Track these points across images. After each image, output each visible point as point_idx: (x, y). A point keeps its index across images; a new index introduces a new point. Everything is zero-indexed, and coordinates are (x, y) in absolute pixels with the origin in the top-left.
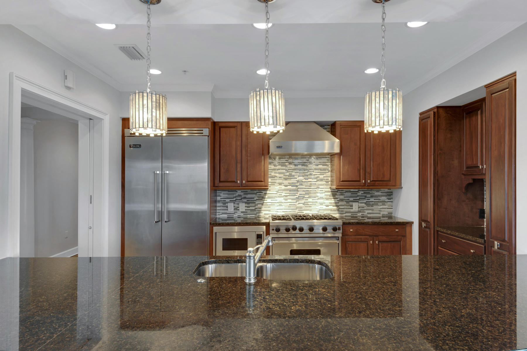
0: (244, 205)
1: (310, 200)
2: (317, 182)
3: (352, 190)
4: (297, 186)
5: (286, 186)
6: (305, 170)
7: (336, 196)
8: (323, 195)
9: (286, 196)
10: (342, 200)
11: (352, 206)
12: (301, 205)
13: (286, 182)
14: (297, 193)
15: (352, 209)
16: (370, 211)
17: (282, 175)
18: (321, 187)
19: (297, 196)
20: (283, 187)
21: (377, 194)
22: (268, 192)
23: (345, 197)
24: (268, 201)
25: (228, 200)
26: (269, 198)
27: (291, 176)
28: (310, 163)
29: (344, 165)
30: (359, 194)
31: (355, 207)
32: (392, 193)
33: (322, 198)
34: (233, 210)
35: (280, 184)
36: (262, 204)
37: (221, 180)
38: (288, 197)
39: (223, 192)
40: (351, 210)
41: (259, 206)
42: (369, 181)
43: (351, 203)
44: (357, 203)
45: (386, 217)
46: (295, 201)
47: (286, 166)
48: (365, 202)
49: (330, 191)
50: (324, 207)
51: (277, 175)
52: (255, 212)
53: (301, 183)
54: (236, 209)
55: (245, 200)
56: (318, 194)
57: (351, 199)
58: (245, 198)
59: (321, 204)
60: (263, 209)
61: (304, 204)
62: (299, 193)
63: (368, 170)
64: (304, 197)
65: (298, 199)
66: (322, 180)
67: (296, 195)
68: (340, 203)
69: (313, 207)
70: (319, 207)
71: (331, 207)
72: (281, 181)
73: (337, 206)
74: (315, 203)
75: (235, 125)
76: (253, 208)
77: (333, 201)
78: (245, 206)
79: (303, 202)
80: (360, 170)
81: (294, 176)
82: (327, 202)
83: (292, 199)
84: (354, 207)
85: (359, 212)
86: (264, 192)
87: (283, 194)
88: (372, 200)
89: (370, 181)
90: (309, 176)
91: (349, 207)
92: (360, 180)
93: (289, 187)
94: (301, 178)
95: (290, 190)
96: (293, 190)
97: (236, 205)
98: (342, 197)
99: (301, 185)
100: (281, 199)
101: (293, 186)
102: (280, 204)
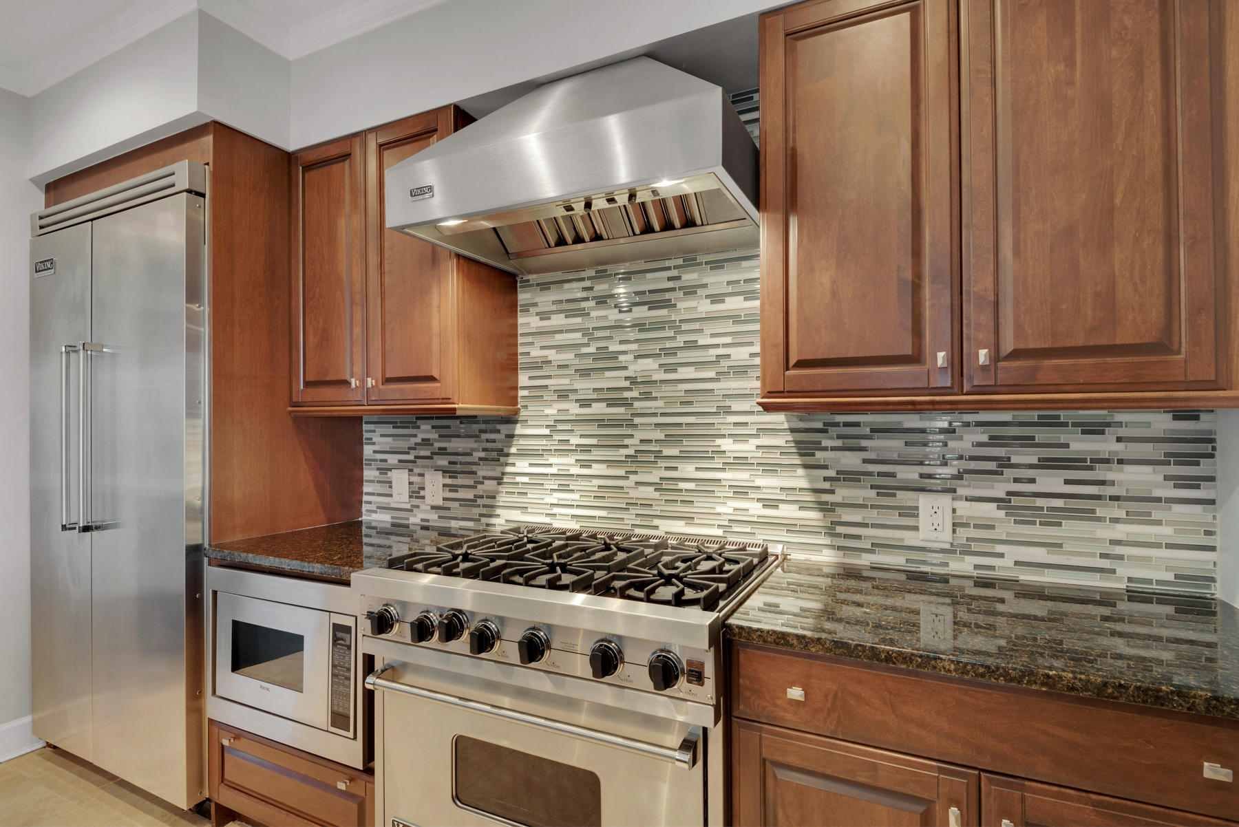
0: (440, 479)
1: (688, 469)
2: (717, 380)
4: (626, 403)
5: (585, 403)
6: (659, 326)
7: (819, 454)
9: (586, 449)
10: (849, 477)
11: (912, 512)
12: (649, 492)
13: (585, 386)
14: (632, 436)
15: (916, 528)
16: (1040, 555)
17: (568, 357)
18: (736, 406)
19: (631, 451)
20: (574, 409)
21: (1081, 445)
22: (519, 430)
23: (865, 461)
24: (518, 466)
25: (393, 459)
26: (522, 454)
27: (604, 359)
28: (690, 291)
29: (807, 267)
30: (955, 445)
31: (935, 518)
32: (1212, 441)
33: (741, 462)
34: (405, 497)
35: (563, 395)
36: (499, 480)
37: (308, 378)
38: (597, 454)
39: (381, 429)
40: (909, 538)
41: (490, 485)
42: (983, 355)
43: (904, 498)
44: (945, 501)
45: (1160, 602)
46: (622, 472)
47: (584, 314)
48: (1002, 495)
49: (786, 426)
50: (756, 509)
51: (551, 354)
52: (476, 511)
53: (645, 386)
54: (417, 493)
55: (443, 462)
56: (726, 444)
57: (907, 473)
58: (443, 452)
59: (741, 492)
60: (502, 499)
62: (639, 435)
63: (978, 282)
64: (659, 455)
65: (634, 462)
66: (740, 371)
67: (626, 446)
68: (843, 493)
69: (700, 505)
70: (727, 508)
71: (788, 511)
72: (563, 382)
73: (824, 507)
74: (707, 487)
75: (346, 147)
76: (469, 494)
77: (800, 480)
78: (444, 485)
79: (654, 477)
80: (917, 287)
81: (614, 356)
82: (773, 483)
83: (610, 463)
84: (924, 520)
85: (959, 549)
86: (504, 429)
87: (575, 440)
88: (1052, 481)
89: (996, 357)
90: (682, 356)
91: (894, 519)
92: (915, 358)
93: (599, 409)
94: (650, 364)
95: (601, 422)
96: (615, 423)
97: (415, 479)
98: (851, 461)
99: (647, 396)
100: (568, 463)
101: (612, 403)
102: (564, 481)
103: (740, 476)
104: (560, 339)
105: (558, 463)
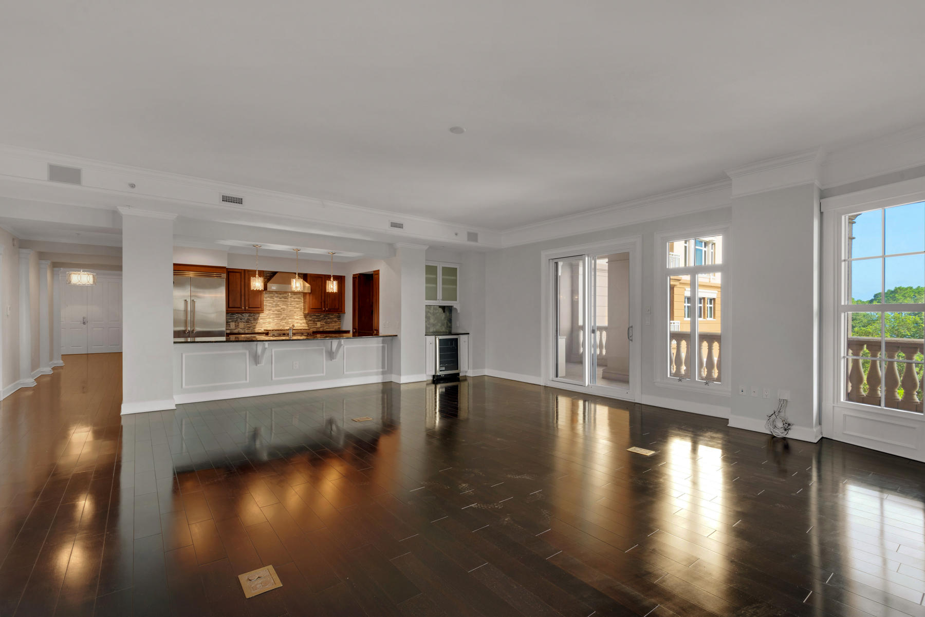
0: (243, 324)
1: (290, 320)
2: (294, 309)
3: (316, 314)
4: (281, 312)
5: (273, 311)
7: (307, 319)
8: (298, 317)
9: (273, 318)
10: (310, 320)
11: (317, 324)
13: (274, 309)
14: (281, 316)
16: (327, 327)
18: (297, 312)
20: (272, 312)
21: (331, 317)
24: (260, 321)
25: (230, 320)
26: (261, 319)
27: (277, 306)
28: (289, 297)
29: (312, 300)
30: (321, 317)
31: (319, 324)
32: (341, 316)
33: (297, 319)
34: (234, 327)
35: (269, 310)
36: (257, 322)
37: (230, 306)
38: (275, 319)
40: (316, 327)
41: (254, 324)
43: (316, 322)
47: (273, 298)
48: (325, 322)
49: (303, 315)
50: (299, 325)
52: (251, 328)
53: (284, 309)
55: (244, 321)
56: (295, 317)
57: (316, 320)
60: (257, 326)
61: (286, 323)
63: (326, 303)
64: (286, 318)
65: (282, 319)
66: (297, 308)
68: (310, 322)
69: (292, 325)
70: (295, 325)
71: (303, 325)
72: (270, 308)
73: (308, 324)
74: (293, 323)
75: (240, 271)
76: (250, 325)
77: (305, 321)
79: (285, 321)
80: (321, 303)
81: (278, 305)
82: (301, 322)
83: (278, 320)
85: (321, 327)
87: (271, 317)
88: (329, 320)
89: (328, 309)
90: (289, 306)
91: (315, 325)
92: (322, 309)
93: (276, 312)
94: (284, 306)
95: (276, 314)
96: (279, 314)
97: (237, 324)
98: (311, 319)
99: (284, 311)
100: (271, 320)
101: (278, 311)
102: (269, 323)
103: (297, 321)
104: (269, 302)
105: (268, 320)
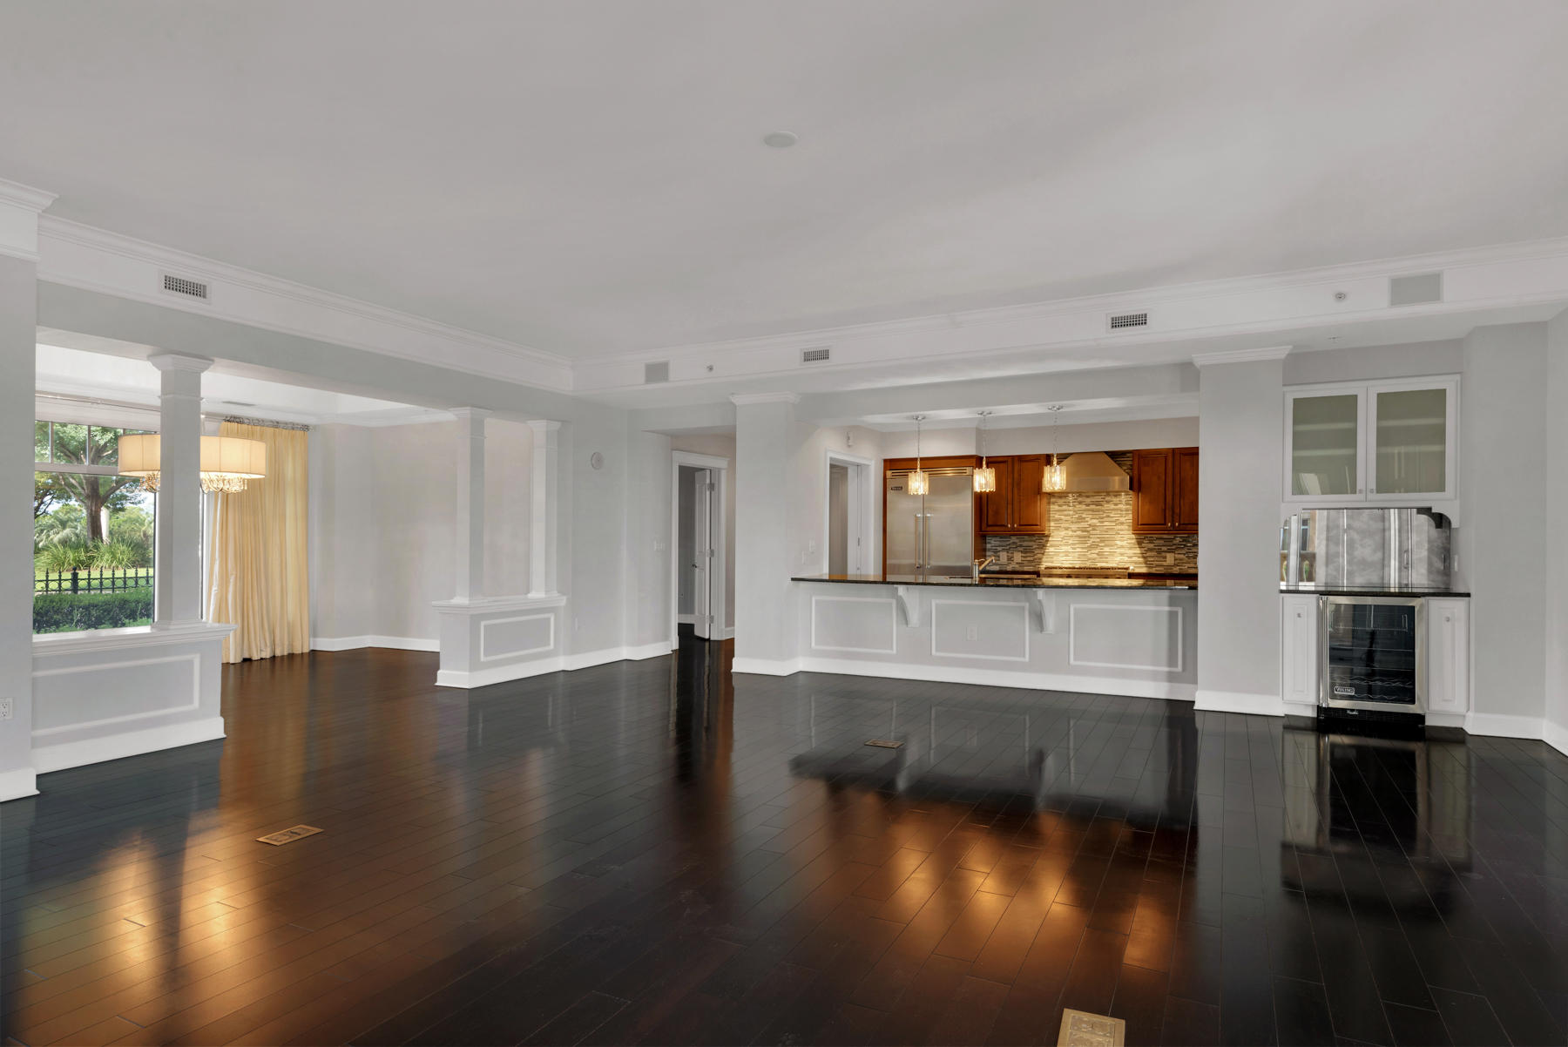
0: (1020, 554)
1: (1106, 549)
2: (1114, 526)
3: (1165, 536)
4: (1088, 531)
5: (1074, 531)
6: (1098, 511)
7: (1143, 544)
8: (1124, 543)
9: (1075, 544)
10: (1150, 550)
11: (1165, 557)
12: (1095, 556)
13: (1074, 527)
14: (1089, 541)
15: (1166, 561)
16: (1190, 565)
17: (1068, 518)
18: (1121, 533)
19: (1089, 545)
20: (1070, 533)
22: (1050, 539)
23: (1155, 546)
24: (1050, 550)
25: (999, 549)
26: (1052, 546)
27: (1081, 519)
28: (1108, 502)
29: (1142, 505)
30: (1175, 542)
31: (1170, 559)
33: (1122, 547)
34: (1006, 560)
35: (1067, 529)
36: (1043, 554)
37: (990, 523)
38: (1077, 546)
39: (994, 539)
40: (1164, 563)
41: (1039, 555)
42: (1177, 524)
43: (1163, 554)
44: (1173, 554)
46: (1086, 550)
48: (1185, 553)
49: (1134, 537)
50: (1126, 559)
51: (1062, 517)
52: (1033, 564)
53: (1094, 527)
54: (1010, 559)
55: (1021, 549)
56: (1118, 542)
57: (1164, 548)
58: (1021, 546)
59: (1122, 554)
60: (1044, 560)
61: (1098, 554)
62: (1092, 540)
63: (1176, 510)
64: (1098, 546)
65: (1090, 547)
66: (1122, 523)
67: (1088, 543)
68: (1149, 554)
69: (1110, 558)
70: (1118, 559)
71: (1135, 559)
72: (1067, 525)
73: (1144, 557)
74: (1112, 554)
75: (1006, 459)
76: (1032, 559)
77: (1138, 551)
78: (1022, 556)
79: (1097, 551)
80: (1165, 510)
81: (1084, 518)
82: (1131, 552)
83: (1082, 548)
84: (1168, 559)
85: (1175, 565)
86: (1045, 539)
87: (1071, 542)
88: (1193, 550)
89: (1179, 524)
90: (1105, 519)
91: (1162, 559)
92: (1165, 524)
93: (1079, 533)
94: (1094, 521)
95: (1079, 537)
96: (1085, 537)
97: (1010, 555)
98: (1151, 546)
99: (1094, 530)
100: (1069, 548)
101: (1083, 531)
102: (1067, 554)
103: (1122, 551)
104: (1066, 513)
105: (1064, 548)
